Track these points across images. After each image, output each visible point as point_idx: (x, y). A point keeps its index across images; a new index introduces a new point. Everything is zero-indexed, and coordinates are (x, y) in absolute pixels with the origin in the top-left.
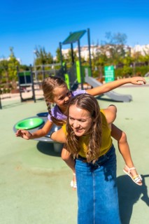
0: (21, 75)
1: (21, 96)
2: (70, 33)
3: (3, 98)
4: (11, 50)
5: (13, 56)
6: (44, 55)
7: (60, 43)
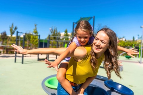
0: (41, 41)
1: (38, 56)
2: (81, 18)
3: (25, 56)
4: (36, 26)
5: (36, 30)
6: (56, 32)
7: (74, 23)
